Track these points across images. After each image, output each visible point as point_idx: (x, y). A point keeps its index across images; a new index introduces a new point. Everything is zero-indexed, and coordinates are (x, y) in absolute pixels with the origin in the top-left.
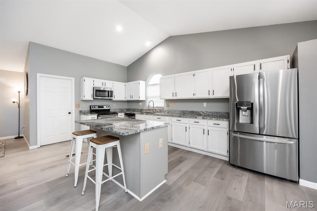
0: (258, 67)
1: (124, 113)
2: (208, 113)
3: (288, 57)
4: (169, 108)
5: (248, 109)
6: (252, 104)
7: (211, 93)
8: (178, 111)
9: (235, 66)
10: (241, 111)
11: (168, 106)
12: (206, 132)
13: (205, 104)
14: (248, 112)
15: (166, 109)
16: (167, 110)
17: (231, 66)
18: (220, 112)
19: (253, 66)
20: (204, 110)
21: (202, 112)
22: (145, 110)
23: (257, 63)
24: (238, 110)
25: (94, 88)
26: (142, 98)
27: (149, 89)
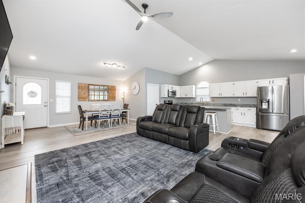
0: (271, 82)
2: (241, 105)
3: (286, 78)
4: (214, 103)
5: (267, 102)
6: (269, 100)
7: (245, 94)
8: (221, 104)
9: (259, 81)
10: (263, 103)
11: (213, 101)
12: (243, 114)
13: (239, 100)
14: (267, 103)
15: (211, 103)
17: (257, 81)
18: (249, 104)
19: (269, 82)
20: (239, 103)
21: (238, 104)
22: (195, 103)
23: (271, 80)
24: (262, 102)
25: (168, 90)
26: (194, 96)
27: (198, 90)
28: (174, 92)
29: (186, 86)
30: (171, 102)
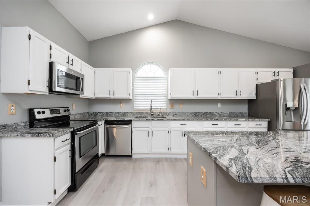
1: (103, 122)
2: (223, 114)
4: (175, 110)
8: (189, 112)
11: (173, 107)
15: (169, 111)
16: (172, 113)
18: (234, 113)
20: (219, 111)
21: (217, 113)
22: (132, 113)
25: (51, 64)
26: (131, 97)
27: (138, 83)
28: (77, 79)
29: (111, 70)
30: (62, 113)
